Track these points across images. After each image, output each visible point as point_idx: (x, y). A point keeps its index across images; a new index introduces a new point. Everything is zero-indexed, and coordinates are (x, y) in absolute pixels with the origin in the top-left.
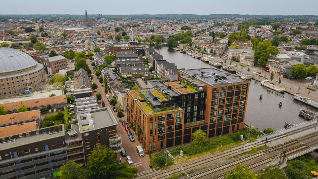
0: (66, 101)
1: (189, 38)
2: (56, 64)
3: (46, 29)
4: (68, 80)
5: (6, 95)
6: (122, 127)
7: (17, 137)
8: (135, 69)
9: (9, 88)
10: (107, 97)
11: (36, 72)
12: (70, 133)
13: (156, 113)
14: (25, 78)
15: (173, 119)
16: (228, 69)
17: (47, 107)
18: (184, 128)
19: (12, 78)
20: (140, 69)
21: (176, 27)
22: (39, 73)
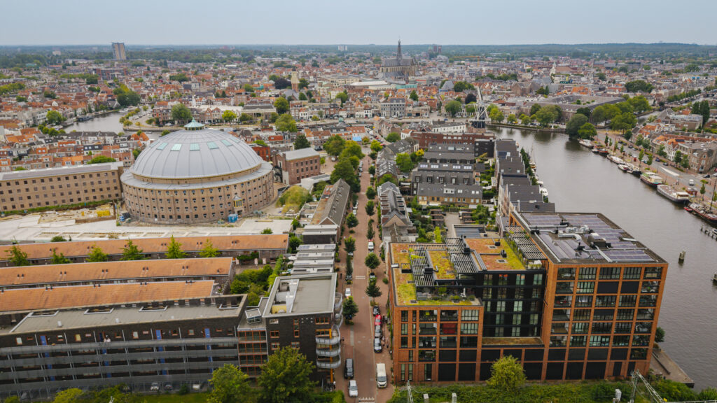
0: (286, 246)
1: (630, 118)
2: (300, 165)
3: (313, 82)
4: (310, 200)
5: (197, 220)
6: (371, 317)
7: (169, 304)
8: (450, 191)
9: (204, 207)
10: (369, 248)
11: (254, 181)
12: (249, 315)
13: (417, 304)
14: (233, 191)
15: (456, 322)
16: (702, 212)
17: (251, 252)
18: (483, 346)
19: (211, 189)
20: (460, 191)
21: (614, 82)
22: (259, 183)
